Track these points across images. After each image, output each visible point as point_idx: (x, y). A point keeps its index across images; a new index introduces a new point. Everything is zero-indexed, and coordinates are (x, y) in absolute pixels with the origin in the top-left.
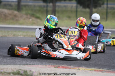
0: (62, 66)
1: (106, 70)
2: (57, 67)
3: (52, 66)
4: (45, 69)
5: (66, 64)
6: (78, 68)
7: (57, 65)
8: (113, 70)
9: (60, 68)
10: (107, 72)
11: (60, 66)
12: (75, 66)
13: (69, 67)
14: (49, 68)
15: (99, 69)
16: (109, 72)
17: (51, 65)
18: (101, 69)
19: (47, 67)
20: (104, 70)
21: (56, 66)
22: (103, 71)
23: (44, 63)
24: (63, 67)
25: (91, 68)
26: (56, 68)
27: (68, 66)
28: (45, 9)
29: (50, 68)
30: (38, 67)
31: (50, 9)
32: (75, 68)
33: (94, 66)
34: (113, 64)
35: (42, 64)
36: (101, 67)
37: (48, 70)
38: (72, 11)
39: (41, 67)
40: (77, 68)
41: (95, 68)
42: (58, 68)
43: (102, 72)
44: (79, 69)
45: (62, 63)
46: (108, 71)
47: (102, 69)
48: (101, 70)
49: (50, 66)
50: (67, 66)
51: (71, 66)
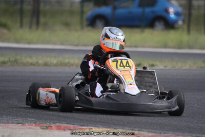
0: (57, 124)
1: (147, 133)
2: (47, 128)
3: (36, 125)
4: (22, 132)
5: (66, 121)
6: (89, 129)
7: (46, 123)
8: (161, 133)
9: (52, 129)
11: (53, 126)
12: (83, 126)
13: (70, 127)
14: (30, 130)
17: (35, 123)
18: (135, 131)
19: (25, 127)
21: (45, 125)
22: (141, 135)
23: (20, 120)
25: (116, 129)
26: (44, 129)
27: (68, 125)
28: (18, 7)
29: (33, 129)
30: (8, 128)
32: (84, 129)
33: (121, 125)
35: (16, 122)
36: (135, 127)
37: (27, 133)
38: (71, 13)
39: (14, 127)
41: (123, 129)
42: (48, 130)
45: (56, 120)
47: (139, 131)
49: (32, 125)
50: (66, 125)
51: (75, 126)
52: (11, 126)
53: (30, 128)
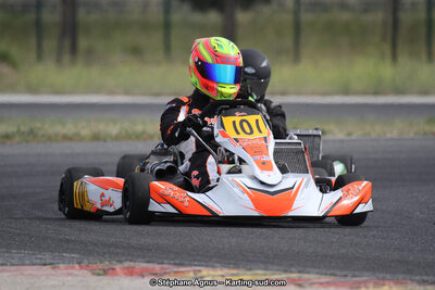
0: (126, 264)
1: (317, 276)
2: (105, 272)
3: (81, 268)
4: (52, 283)
5: (144, 257)
6: (195, 271)
7: (101, 262)
8: (346, 276)
9: (116, 275)
10: (321, 284)
11: (118, 267)
12: (182, 265)
13: (153, 269)
14: (70, 278)
15: (285, 271)
16: (328, 284)
17: (79, 263)
18: (292, 272)
19: (60, 272)
20: (306, 276)
21: (100, 266)
22: (305, 280)
23: (48, 257)
24: (127, 268)
25: (250, 269)
26: (99, 275)
27: (150, 266)
29: (76, 275)
30: (22, 274)
31: (51, 16)
32: (182, 272)
33: (262, 262)
34: (343, 251)
35: (38, 261)
36: (292, 265)
37: (64, 284)
39: (34, 273)
40: (192, 274)
41: (266, 269)
42: (106, 277)
43: (300, 285)
44: (199, 275)
45: (123, 255)
46: (324, 279)
47: (300, 272)
48: (294, 276)
49: (73, 268)
50: (145, 265)
51: (165, 266)
52: (29, 270)
53: (69, 274)
